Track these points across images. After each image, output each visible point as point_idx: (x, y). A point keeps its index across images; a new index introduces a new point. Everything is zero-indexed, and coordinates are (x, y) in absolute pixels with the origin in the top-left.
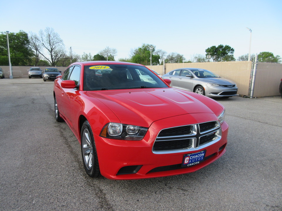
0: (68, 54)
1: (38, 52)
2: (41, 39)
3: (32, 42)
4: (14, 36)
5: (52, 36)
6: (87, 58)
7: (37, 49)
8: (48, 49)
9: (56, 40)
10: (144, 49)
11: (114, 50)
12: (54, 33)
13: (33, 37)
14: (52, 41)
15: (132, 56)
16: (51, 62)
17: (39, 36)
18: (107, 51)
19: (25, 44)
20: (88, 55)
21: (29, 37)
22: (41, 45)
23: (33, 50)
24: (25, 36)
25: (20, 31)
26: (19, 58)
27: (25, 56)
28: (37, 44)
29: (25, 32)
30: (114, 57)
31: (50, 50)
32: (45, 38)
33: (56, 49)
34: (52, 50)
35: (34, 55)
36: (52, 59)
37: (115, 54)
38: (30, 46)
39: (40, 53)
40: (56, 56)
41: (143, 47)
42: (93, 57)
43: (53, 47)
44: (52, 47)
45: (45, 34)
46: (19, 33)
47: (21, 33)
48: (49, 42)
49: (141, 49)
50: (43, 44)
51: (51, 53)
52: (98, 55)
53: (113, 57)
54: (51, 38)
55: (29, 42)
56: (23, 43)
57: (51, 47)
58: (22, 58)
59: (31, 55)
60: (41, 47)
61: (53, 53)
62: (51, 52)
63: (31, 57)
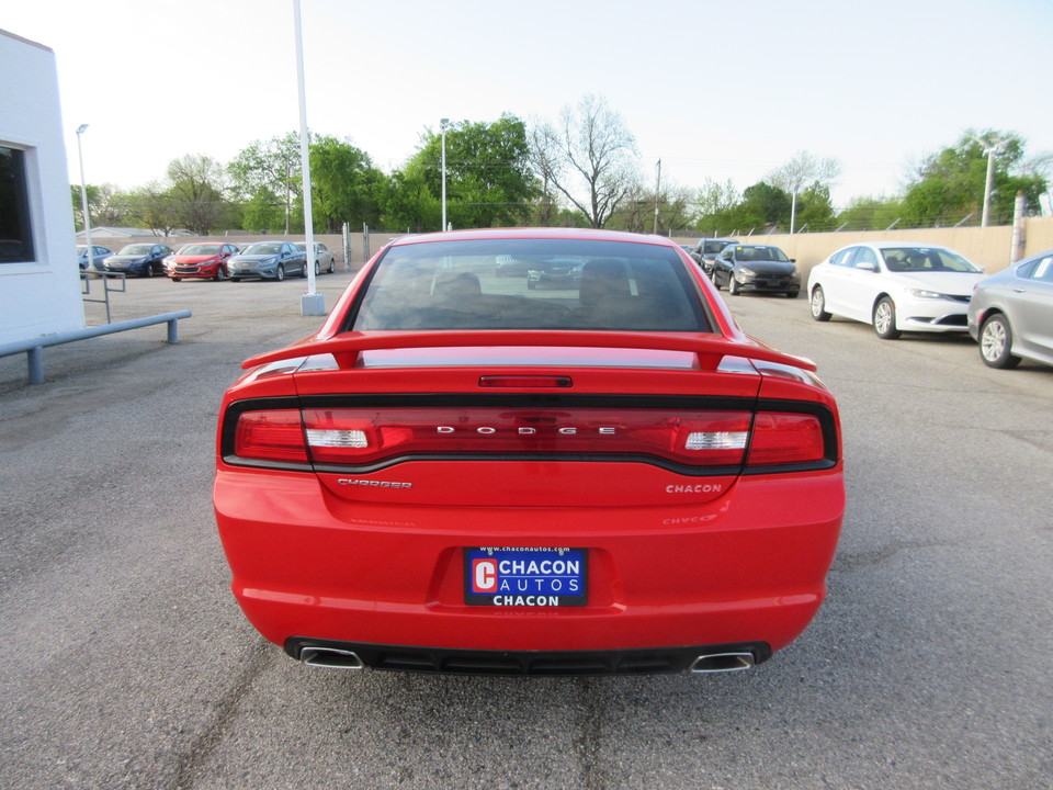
0: (650, 186)
1: (550, 182)
2: (564, 137)
3: (535, 149)
4: (486, 132)
5: (600, 123)
6: (716, 199)
7: (547, 174)
8: (585, 170)
9: (611, 138)
10: (967, 153)
11: (830, 165)
12: (608, 115)
13: (539, 134)
14: (598, 142)
15: (908, 182)
16: (592, 217)
17: (558, 128)
18: (798, 170)
19: (513, 158)
20: (724, 188)
21: (526, 134)
22: (561, 159)
23: (537, 176)
24: (518, 129)
25: (504, 114)
26: (492, 207)
27: (512, 199)
28: (550, 154)
29: (517, 119)
30: (828, 193)
31: (591, 174)
32: (577, 134)
33: (611, 172)
34: (596, 173)
35: (540, 193)
36: (595, 206)
37: (831, 181)
38: (528, 163)
39: (558, 186)
40: (612, 193)
41: (966, 141)
42: (742, 192)
43: (602, 163)
44: (598, 163)
45: (580, 118)
46: (499, 123)
47: (507, 121)
48: (588, 147)
49: (951, 152)
50: (570, 155)
51: (593, 184)
52: (763, 184)
53: (827, 191)
54: (595, 132)
55: (528, 151)
56: (508, 157)
57: (595, 163)
58: (501, 203)
59: (530, 193)
60: (561, 165)
61: (599, 183)
62: (593, 181)
63: (530, 200)
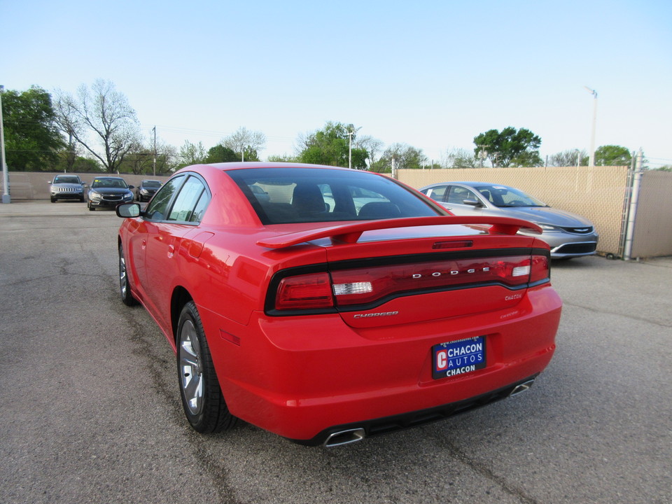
0: (147, 145)
1: (73, 138)
2: (82, 106)
3: (59, 113)
4: (17, 98)
5: (109, 99)
6: (193, 154)
7: (71, 132)
8: (100, 130)
9: (118, 110)
10: (330, 135)
11: (259, 137)
12: (115, 94)
13: (62, 103)
14: (108, 112)
15: (301, 150)
16: (107, 162)
17: (77, 100)
18: (240, 138)
19: (42, 119)
20: (197, 147)
21: (53, 102)
22: (80, 122)
23: (62, 133)
24: (44, 99)
25: (33, 86)
26: (27, 153)
27: (42, 148)
28: (73, 118)
29: (44, 91)
30: (256, 153)
31: (104, 133)
32: (92, 105)
33: (120, 132)
34: (108, 133)
35: (64, 145)
36: (108, 155)
37: (260, 146)
38: (54, 123)
39: (79, 141)
40: (118, 149)
41: (328, 128)
42: (208, 151)
43: (112, 126)
44: (109, 126)
45: (94, 95)
46: (29, 92)
47: (34, 91)
48: (101, 115)
49: (322, 133)
50: (87, 119)
51: (106, 141)
52: (221, 146)
54: (106, 105)
55: (54, 115)
56: (37, 117)
57: (107, 126)
58: (34, 151)
59: (56, 144)
60: (81, 126)
61: (110, 141)
62: (106, 138)
63: (56, 150)
